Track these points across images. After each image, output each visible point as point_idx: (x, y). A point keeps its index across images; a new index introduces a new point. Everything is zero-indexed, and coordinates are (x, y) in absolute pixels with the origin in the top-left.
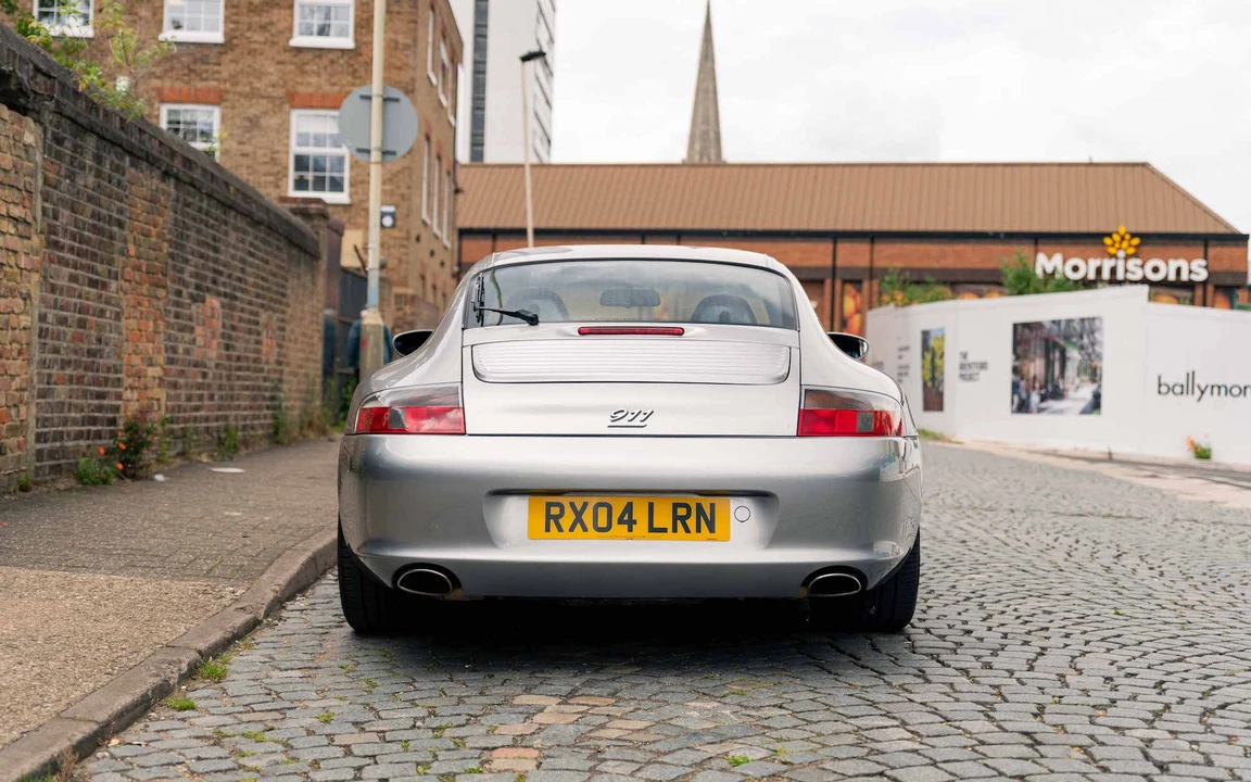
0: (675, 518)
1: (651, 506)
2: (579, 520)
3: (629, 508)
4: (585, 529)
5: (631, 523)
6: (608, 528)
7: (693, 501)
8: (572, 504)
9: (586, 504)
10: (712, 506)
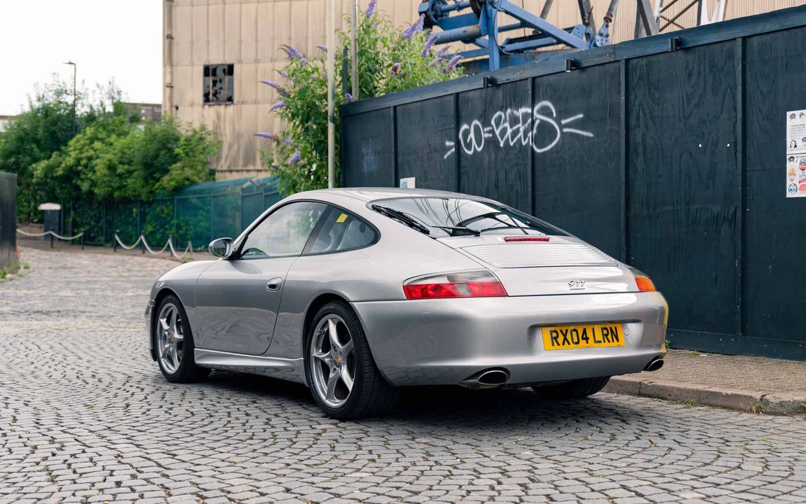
0: (603, 335)
1: (593, 329)
2: (565, 339)
3: (585, 332)
4: (569, 344)
5: (587, 339)
6: (578, 343)
7: (608, 326)
8: (561, 331)
9: (567, 331)
10: (616, 328)
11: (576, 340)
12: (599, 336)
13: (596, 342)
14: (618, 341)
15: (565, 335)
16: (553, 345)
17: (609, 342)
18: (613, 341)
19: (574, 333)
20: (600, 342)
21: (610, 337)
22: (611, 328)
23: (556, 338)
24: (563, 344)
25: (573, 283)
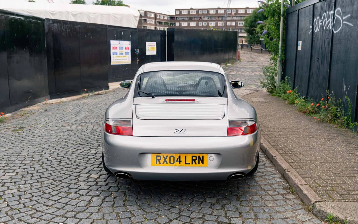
0: (193, 160)
1: (186, 157)
2: (165, 161)
3: (179, 157)
5: (180, 162)
6: (174, 163)
7: (197, 155)
8: (163, 156)
9: (167, 156)
10: (203, 156)
11: (172, 162)
12: (189, 160)
13: (186, 163)
14: (203, 163)
15: (165, 159)
16: (157, 163)
17: (196, 164)
18: (199, 164)
19: (172, 158)
20: (190, 164)
21: (197, 161)
22: (199, 157)
23: (159, 160)
24: (163, 163)
25: (177, 130)
